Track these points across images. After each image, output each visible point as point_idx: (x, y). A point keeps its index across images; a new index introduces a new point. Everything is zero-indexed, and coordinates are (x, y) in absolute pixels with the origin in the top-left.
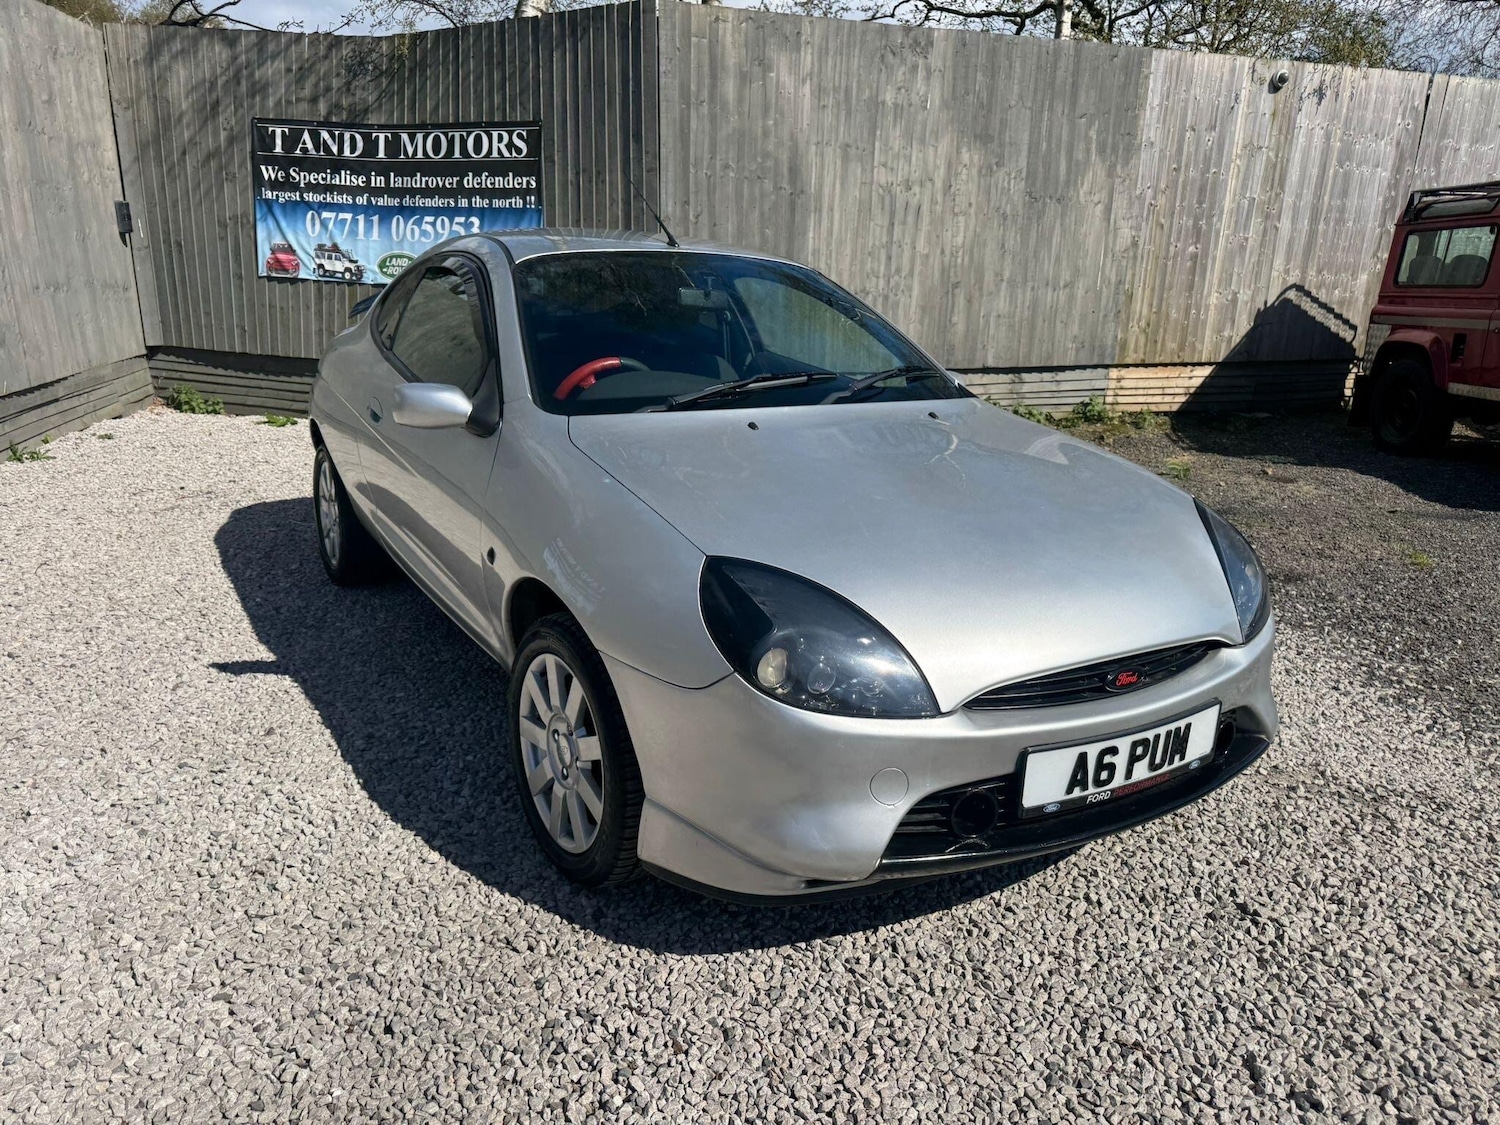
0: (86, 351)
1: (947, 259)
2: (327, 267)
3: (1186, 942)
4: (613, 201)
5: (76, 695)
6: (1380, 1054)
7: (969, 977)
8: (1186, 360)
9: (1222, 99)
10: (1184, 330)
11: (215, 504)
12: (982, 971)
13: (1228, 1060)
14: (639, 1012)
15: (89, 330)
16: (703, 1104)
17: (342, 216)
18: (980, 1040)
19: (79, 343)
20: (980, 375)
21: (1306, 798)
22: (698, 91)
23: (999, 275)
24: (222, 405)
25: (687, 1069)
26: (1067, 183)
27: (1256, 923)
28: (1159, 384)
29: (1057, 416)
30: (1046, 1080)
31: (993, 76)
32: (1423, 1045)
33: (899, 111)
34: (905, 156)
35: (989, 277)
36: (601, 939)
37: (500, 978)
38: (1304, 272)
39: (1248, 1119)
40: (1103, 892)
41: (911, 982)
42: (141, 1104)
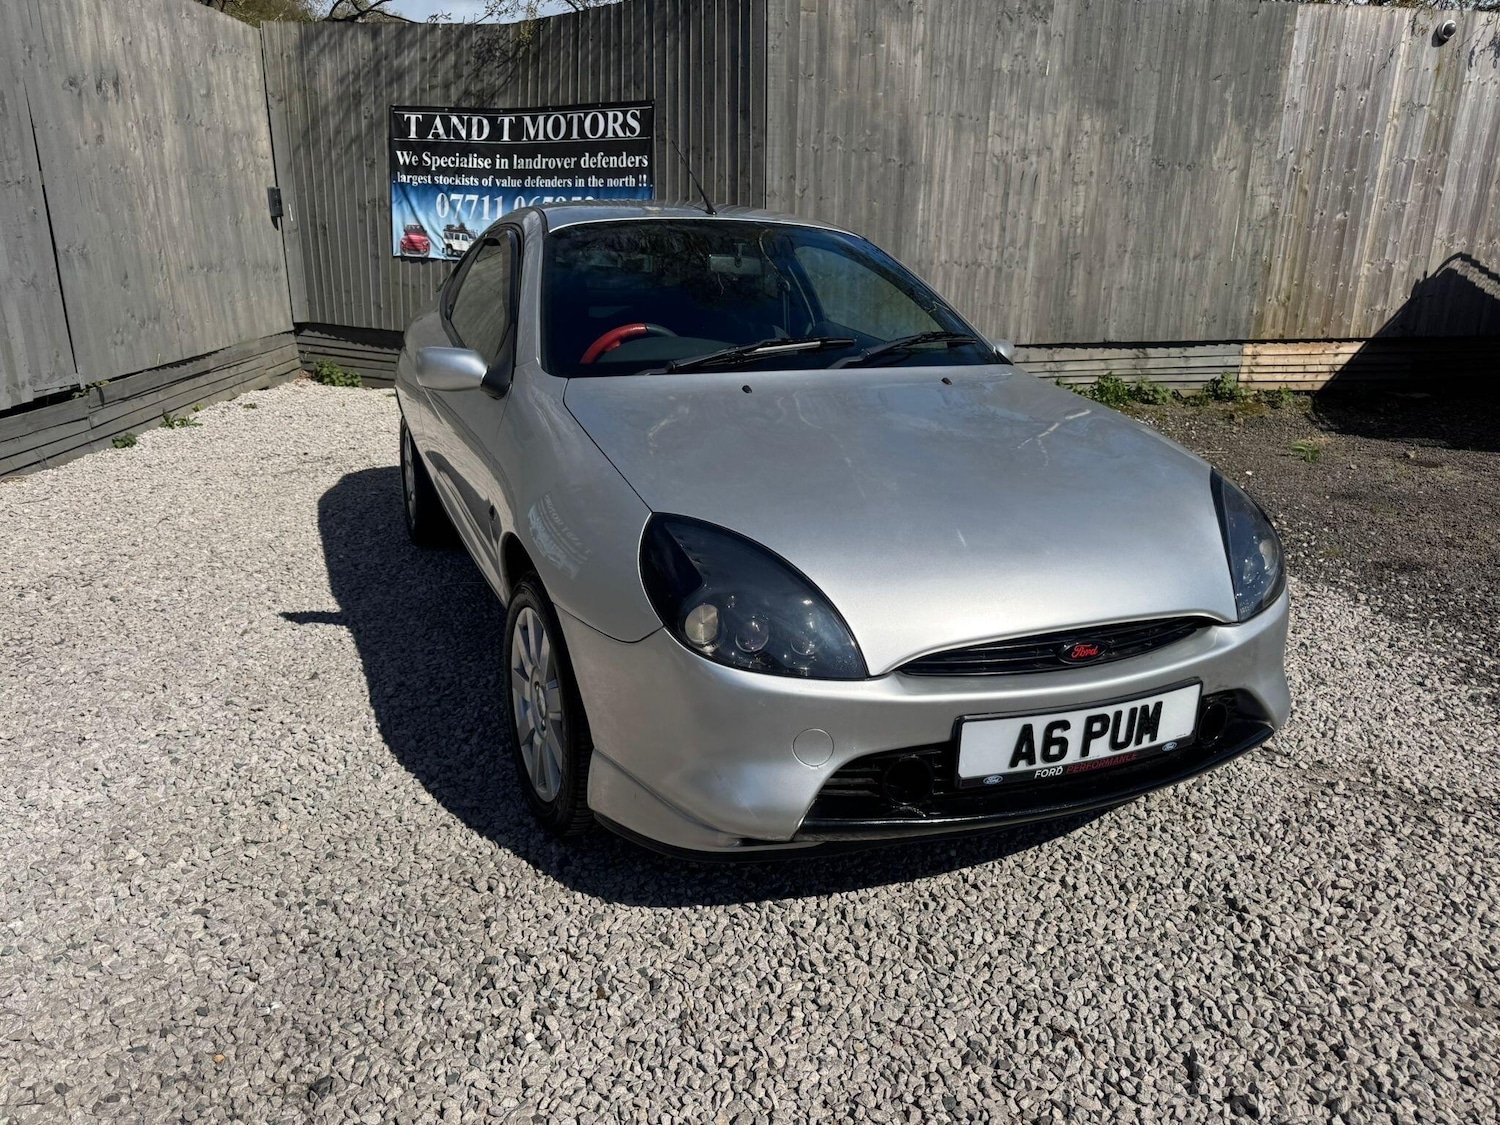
0: (236, 325)
1: (1065, 230)
2: (455, 247)
3: (1157, 933)
4: (721, 177)
5: (158, 637)
6: (1344, 1066)
7: (912, 950)
8: (1330, 336)
9: (1377, 55)
10: (1330, 302)
11: (330, 469)
12: (926, 945)
13: (1168, 1057)
14: (574, 957)
15: (240, 306)
16: (610, 1049)
17: (469, 197)
18: (906, 1012)
19: (229, 319)
20: (1101, 349)
21: (1345, 796)
22: (807, 64)
23: (1122, 247)
24: (359, 379)
25: (605, 1014)
26: (1199, 150)
27: (1241, 920)
28: (1300, 361)
29: (1185, 393)
30: (963, 1058)
31: (1118, 38)
32: (1398, 1060)
33: (1016, 79)
34: (1021, 125)
35: (1111, 248)
36: (558, 886)
37: (454, 915)
38: (1472, 240)
39: (1171, 1117)
40: (1083, 877)
41: (851, 949)
42: (106, 1001)
